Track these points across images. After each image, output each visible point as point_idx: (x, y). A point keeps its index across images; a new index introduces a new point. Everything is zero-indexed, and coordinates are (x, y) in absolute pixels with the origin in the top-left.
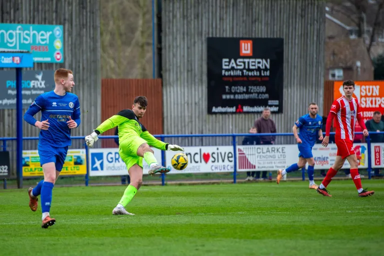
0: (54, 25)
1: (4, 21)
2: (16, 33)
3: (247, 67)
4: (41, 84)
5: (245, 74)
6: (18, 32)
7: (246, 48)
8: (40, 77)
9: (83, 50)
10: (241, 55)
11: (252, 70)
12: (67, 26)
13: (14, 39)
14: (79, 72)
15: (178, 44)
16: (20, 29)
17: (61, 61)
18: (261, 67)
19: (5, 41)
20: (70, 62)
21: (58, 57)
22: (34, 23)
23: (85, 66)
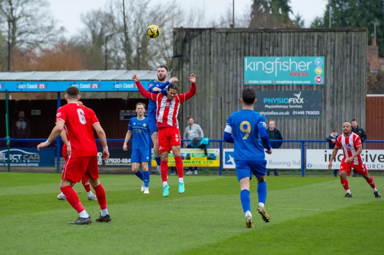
0: (315, 57)
1: (263, 55)
2: (274, 64)
4: (299, 101)
6: (276, 62)
8: (299, 96)
9: (346, 75)
12: (329, 57)
13: (273, 68)
14: (341, 91)
16: (278, 61)
17: (322, 83)
19: (263, 69)
20: (332, 84)
21: (319, 80)
22: (293, 55)
23: (348, 87)
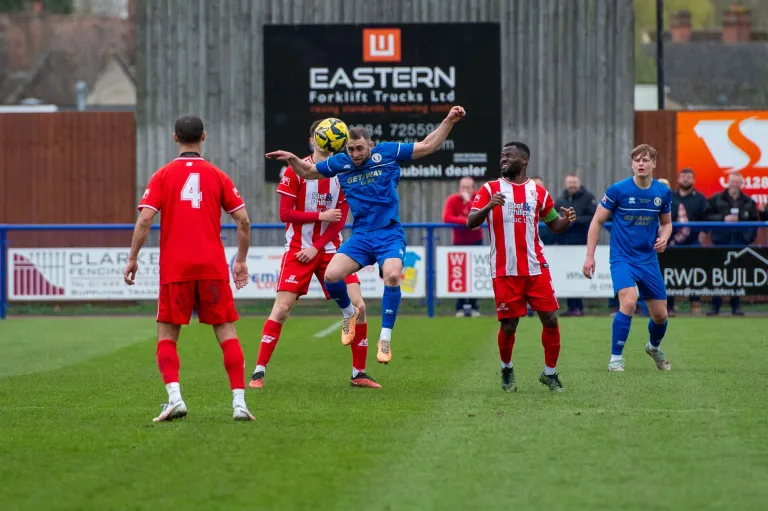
3: (384, 83)
5: (378, 99)
7: (382, 45)
10: (366, 58)
11: (399, 91)
15: (181, 39)
18: (430, 85)
